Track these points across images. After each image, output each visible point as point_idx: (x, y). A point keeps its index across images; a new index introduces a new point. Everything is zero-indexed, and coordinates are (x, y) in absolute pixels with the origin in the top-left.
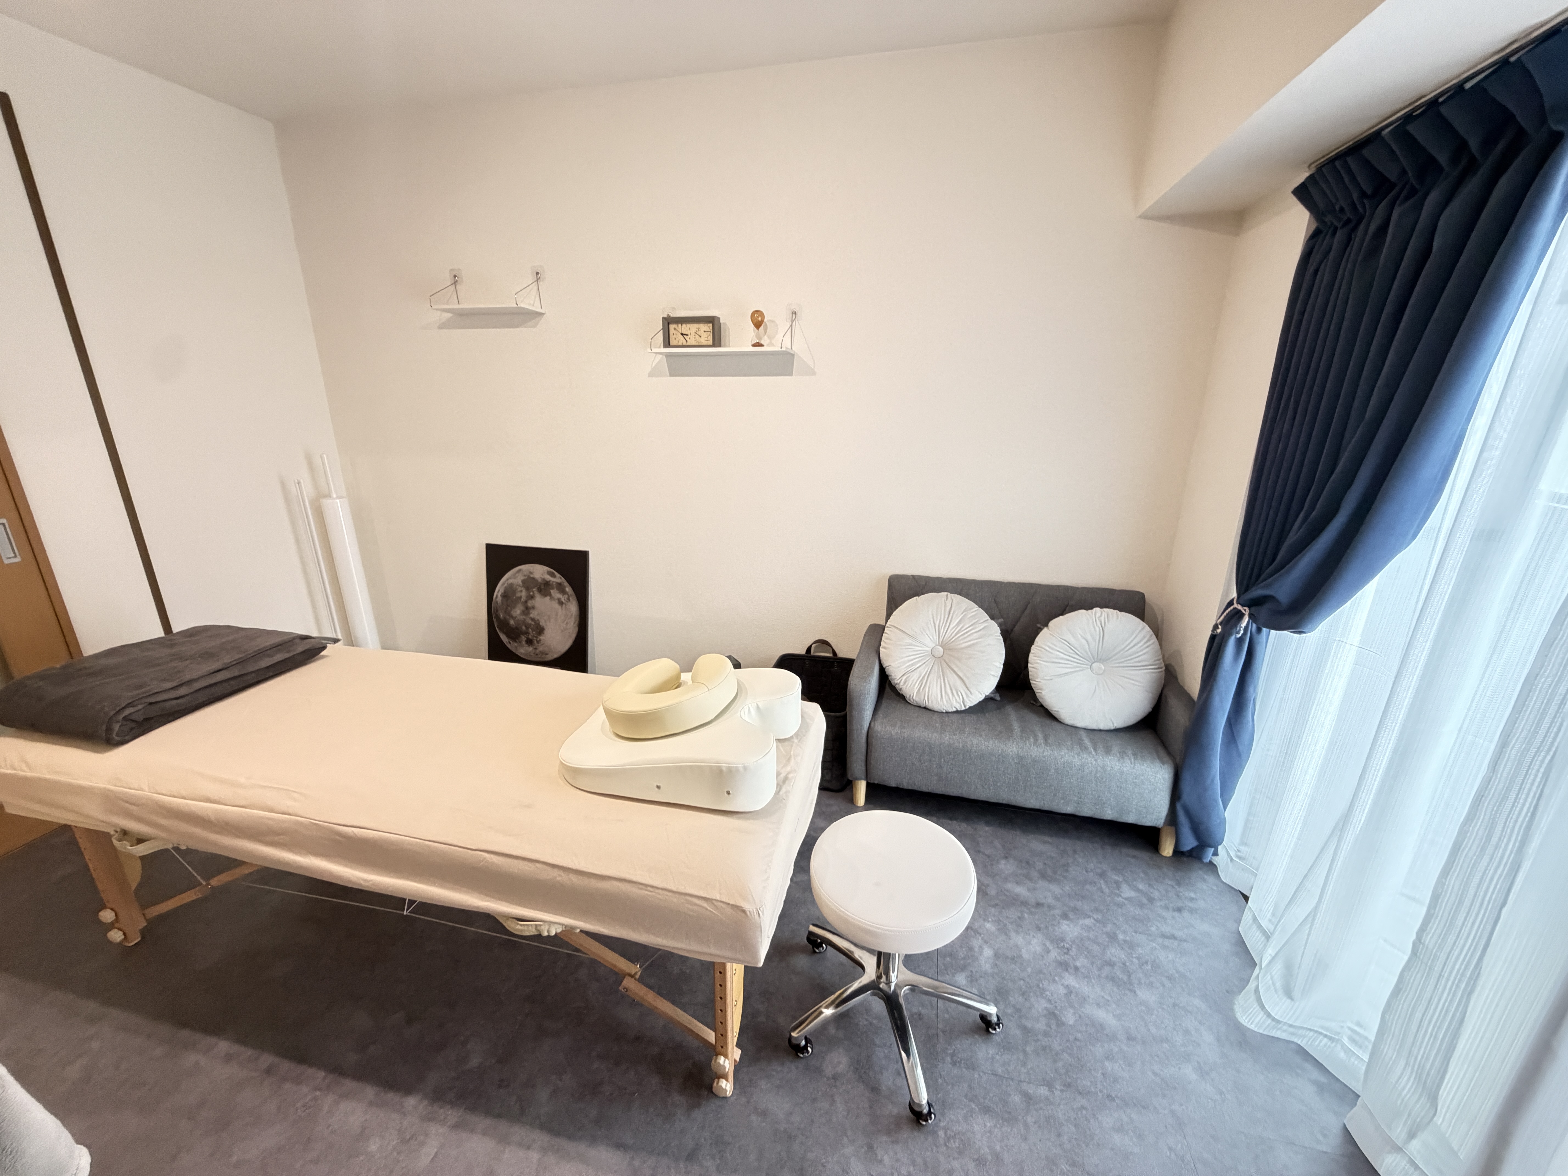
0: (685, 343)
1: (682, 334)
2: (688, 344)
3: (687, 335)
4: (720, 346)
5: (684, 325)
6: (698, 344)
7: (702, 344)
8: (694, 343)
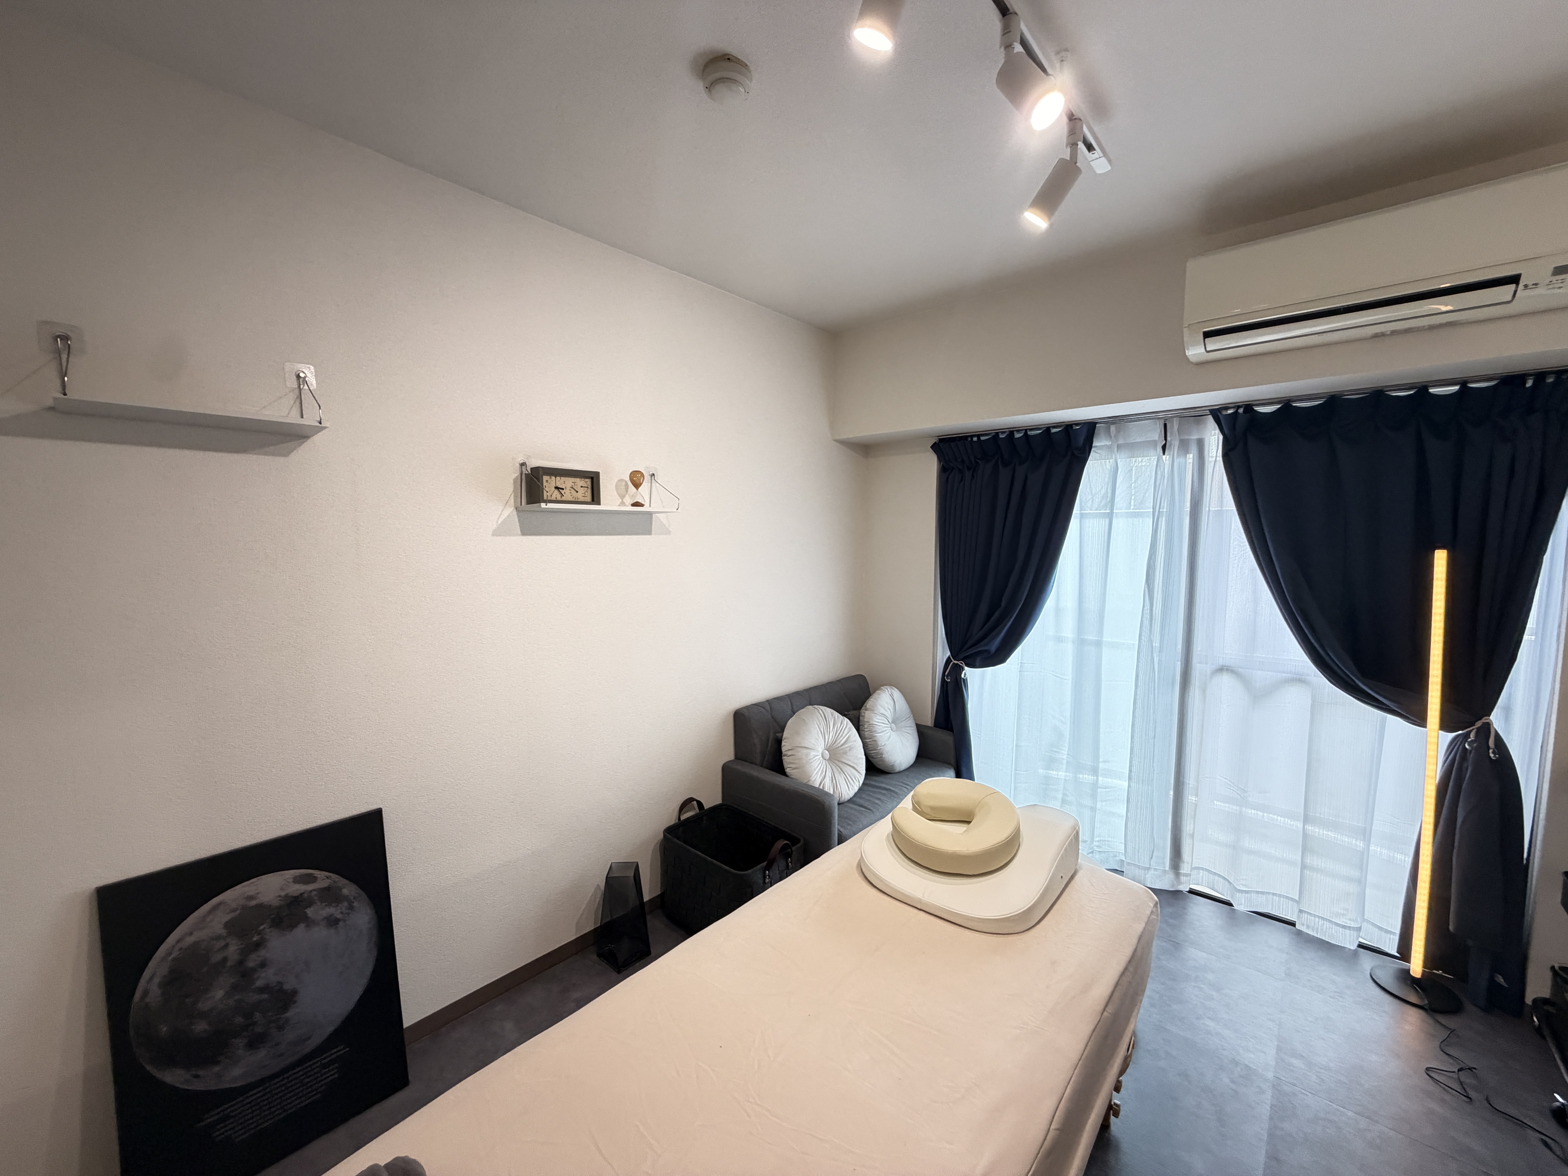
0: (559, 498)
1: (557, 488)
2: (564, 499)
3: (563, 489)
4: (599, 503)
5: (558, 478)
6: (574, 500)
7: (579, 500)
8: (570, 499)
